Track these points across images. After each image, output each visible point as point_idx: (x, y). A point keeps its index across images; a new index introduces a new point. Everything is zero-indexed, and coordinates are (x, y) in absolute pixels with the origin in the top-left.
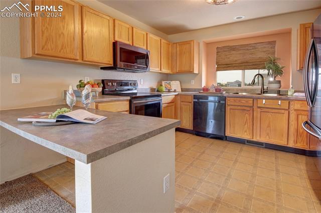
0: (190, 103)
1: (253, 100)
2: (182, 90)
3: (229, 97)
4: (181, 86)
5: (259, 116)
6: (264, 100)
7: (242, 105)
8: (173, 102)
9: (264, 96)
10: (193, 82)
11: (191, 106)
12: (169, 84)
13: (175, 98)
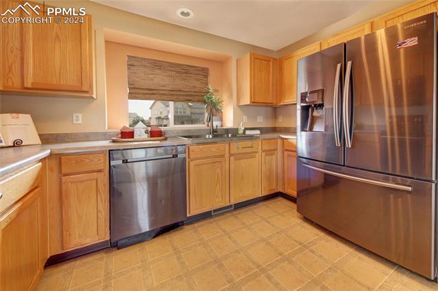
0: (100, 171)
4: (37, 129)
8: (36, 188)
10: (79, 118)
13: (43, 169)
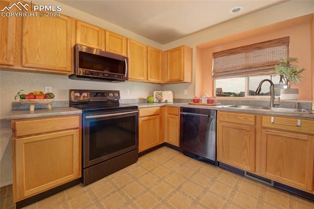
0: (177, 115)
1: (255, 117)
2: (175, 100)
3: (221, 111)
5: (264, 140)
6: (272, 118)
7: (240, 122)
8: (157, 115)
9: (273, 112)
10: (186, 92)
11: (178, 119)
12: (161, 94)
13: (160, 109)
